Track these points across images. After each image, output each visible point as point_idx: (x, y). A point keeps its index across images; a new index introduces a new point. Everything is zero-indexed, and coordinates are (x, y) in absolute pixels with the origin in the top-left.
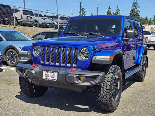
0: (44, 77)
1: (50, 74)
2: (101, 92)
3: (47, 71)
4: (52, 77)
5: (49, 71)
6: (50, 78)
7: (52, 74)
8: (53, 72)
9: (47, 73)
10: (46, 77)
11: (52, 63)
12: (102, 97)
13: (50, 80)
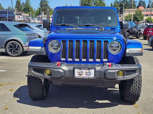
0: (77, 75)
1: (84, 71)
2: (134, 84)
3: (80, 69)
4: (87, 75)
5: (83, 68)
6: (84, 76)
7: (88, 71)
8: (89, 69)
9: (80, 71)
10: (80, 75)
11: (77, 60)
12: (134, 90)
13: (85, 79)
